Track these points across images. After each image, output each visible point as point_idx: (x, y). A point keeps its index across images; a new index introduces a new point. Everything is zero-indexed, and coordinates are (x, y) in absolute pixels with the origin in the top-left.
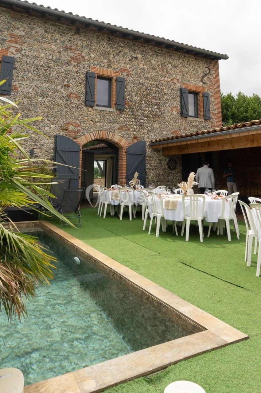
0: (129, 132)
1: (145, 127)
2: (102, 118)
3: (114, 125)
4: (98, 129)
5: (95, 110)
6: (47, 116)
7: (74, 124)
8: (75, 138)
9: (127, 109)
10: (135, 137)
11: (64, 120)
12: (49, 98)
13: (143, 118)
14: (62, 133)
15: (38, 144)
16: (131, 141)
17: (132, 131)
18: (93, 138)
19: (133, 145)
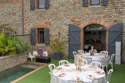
0: (111, 18)
1: (124, 14)
2: (93, 12)
3: (100, 15)
4: (90, 18)
5: (89, 9)
6: (65, 16)
7: (77, 18)
8: (78, 25)
9: (109, 4)
10: (115, 21)
11: (73, 16)
12: (65, 7)
13: (122, 7)
14: (72, 23)
15: (62, 29)
16: (113, 24)
17: (113, 17)
18: (88, 24)
19: (113, 26)
